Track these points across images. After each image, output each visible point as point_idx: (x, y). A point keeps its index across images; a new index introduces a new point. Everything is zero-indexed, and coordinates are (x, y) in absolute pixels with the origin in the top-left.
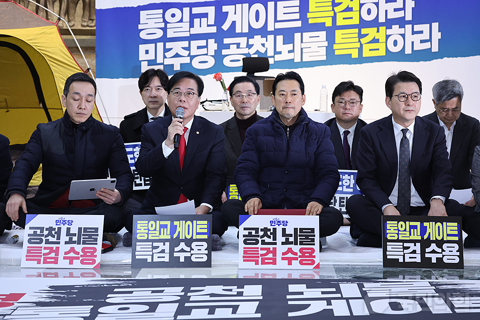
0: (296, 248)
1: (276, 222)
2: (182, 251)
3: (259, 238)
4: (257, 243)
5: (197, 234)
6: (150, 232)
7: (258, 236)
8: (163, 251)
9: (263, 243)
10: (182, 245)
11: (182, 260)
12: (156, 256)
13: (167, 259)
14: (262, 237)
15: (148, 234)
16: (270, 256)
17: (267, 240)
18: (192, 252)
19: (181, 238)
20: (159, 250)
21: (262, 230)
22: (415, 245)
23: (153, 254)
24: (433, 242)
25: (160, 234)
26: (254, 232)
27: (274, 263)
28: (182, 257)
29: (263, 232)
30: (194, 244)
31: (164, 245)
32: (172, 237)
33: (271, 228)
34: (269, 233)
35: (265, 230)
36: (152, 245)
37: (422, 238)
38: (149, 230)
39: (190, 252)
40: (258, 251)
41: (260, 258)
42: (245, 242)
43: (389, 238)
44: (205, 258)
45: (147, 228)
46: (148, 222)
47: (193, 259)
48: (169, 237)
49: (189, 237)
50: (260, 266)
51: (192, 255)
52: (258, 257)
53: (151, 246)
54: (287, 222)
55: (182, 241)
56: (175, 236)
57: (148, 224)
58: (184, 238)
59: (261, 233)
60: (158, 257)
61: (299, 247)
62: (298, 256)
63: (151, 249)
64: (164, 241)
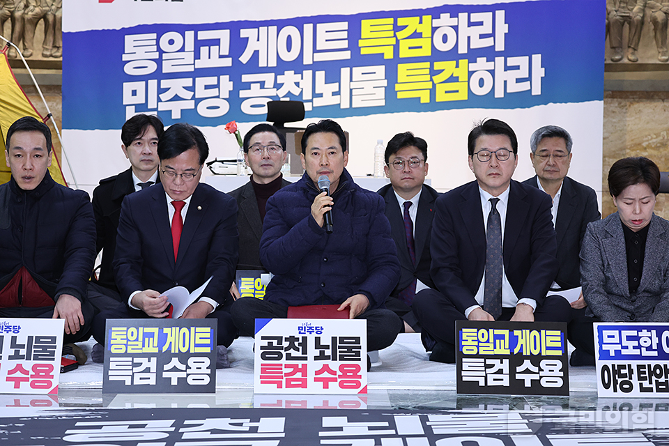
0: (335, 365)
1: (307, 328)
2: (175, 369)
3: (282, 351)
4: (280, 357)
5: (196, 345)
6: (129, 343)
7: (282, 348)
8: (147, 370)
9: (289, 357)
10: (175, 362)
11: (174, 382)
12: (137, 377)
13: (152, 381)
14: (287, 349)
15: (126, 345)
16: (299, 375)
17: (294, 353)
18: (189, 371)
19: (173, 351)
20: (142, 368)
21: (287, 340)
22: (502, 362)
23: (133, 373)
24: (527, 357)
25: (144, 346)
26: (275, 343)
27: (304, 385)
28: (174, 378)
29: (288, 343)
30: (191, 361)
31: (149, 361)
32: (160, 350)
33: (300, 336)
34: (296, 344)
35: (292, 339)
36: (133, 361)
37: (512, 353)
38: (128, 340)
39: (186, 371)
40: (281, 369)
41: (284, 378)
42: (263, 356)
43: (465, 352)
44: (207, 380)
45: (125, 337)
46: (128, 329)
47: (190, 381)
48: (156, 350)
49: (184, 350)
50: (284, 390)
51: (188, 375)
52: (282, 377)
53: (130, 363)
54: (322, 329)
55: (175, 355)
56: (165, 348)
57: (127, 332)
58: (177, 352)
59: (286, 344)
60: (141, 379)
61: (339, 363)
62: (337, 376)
63: (131, 367)
64: (149, 356)
